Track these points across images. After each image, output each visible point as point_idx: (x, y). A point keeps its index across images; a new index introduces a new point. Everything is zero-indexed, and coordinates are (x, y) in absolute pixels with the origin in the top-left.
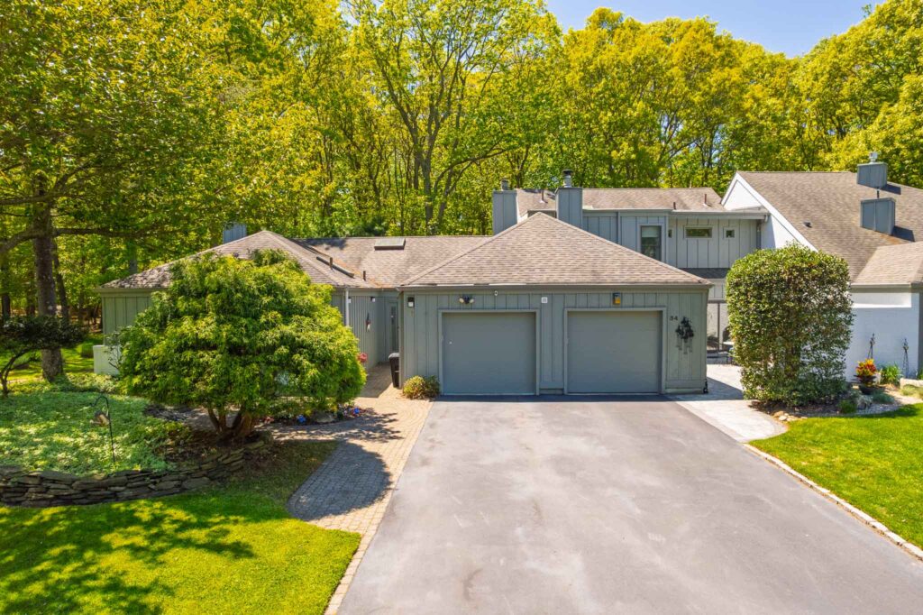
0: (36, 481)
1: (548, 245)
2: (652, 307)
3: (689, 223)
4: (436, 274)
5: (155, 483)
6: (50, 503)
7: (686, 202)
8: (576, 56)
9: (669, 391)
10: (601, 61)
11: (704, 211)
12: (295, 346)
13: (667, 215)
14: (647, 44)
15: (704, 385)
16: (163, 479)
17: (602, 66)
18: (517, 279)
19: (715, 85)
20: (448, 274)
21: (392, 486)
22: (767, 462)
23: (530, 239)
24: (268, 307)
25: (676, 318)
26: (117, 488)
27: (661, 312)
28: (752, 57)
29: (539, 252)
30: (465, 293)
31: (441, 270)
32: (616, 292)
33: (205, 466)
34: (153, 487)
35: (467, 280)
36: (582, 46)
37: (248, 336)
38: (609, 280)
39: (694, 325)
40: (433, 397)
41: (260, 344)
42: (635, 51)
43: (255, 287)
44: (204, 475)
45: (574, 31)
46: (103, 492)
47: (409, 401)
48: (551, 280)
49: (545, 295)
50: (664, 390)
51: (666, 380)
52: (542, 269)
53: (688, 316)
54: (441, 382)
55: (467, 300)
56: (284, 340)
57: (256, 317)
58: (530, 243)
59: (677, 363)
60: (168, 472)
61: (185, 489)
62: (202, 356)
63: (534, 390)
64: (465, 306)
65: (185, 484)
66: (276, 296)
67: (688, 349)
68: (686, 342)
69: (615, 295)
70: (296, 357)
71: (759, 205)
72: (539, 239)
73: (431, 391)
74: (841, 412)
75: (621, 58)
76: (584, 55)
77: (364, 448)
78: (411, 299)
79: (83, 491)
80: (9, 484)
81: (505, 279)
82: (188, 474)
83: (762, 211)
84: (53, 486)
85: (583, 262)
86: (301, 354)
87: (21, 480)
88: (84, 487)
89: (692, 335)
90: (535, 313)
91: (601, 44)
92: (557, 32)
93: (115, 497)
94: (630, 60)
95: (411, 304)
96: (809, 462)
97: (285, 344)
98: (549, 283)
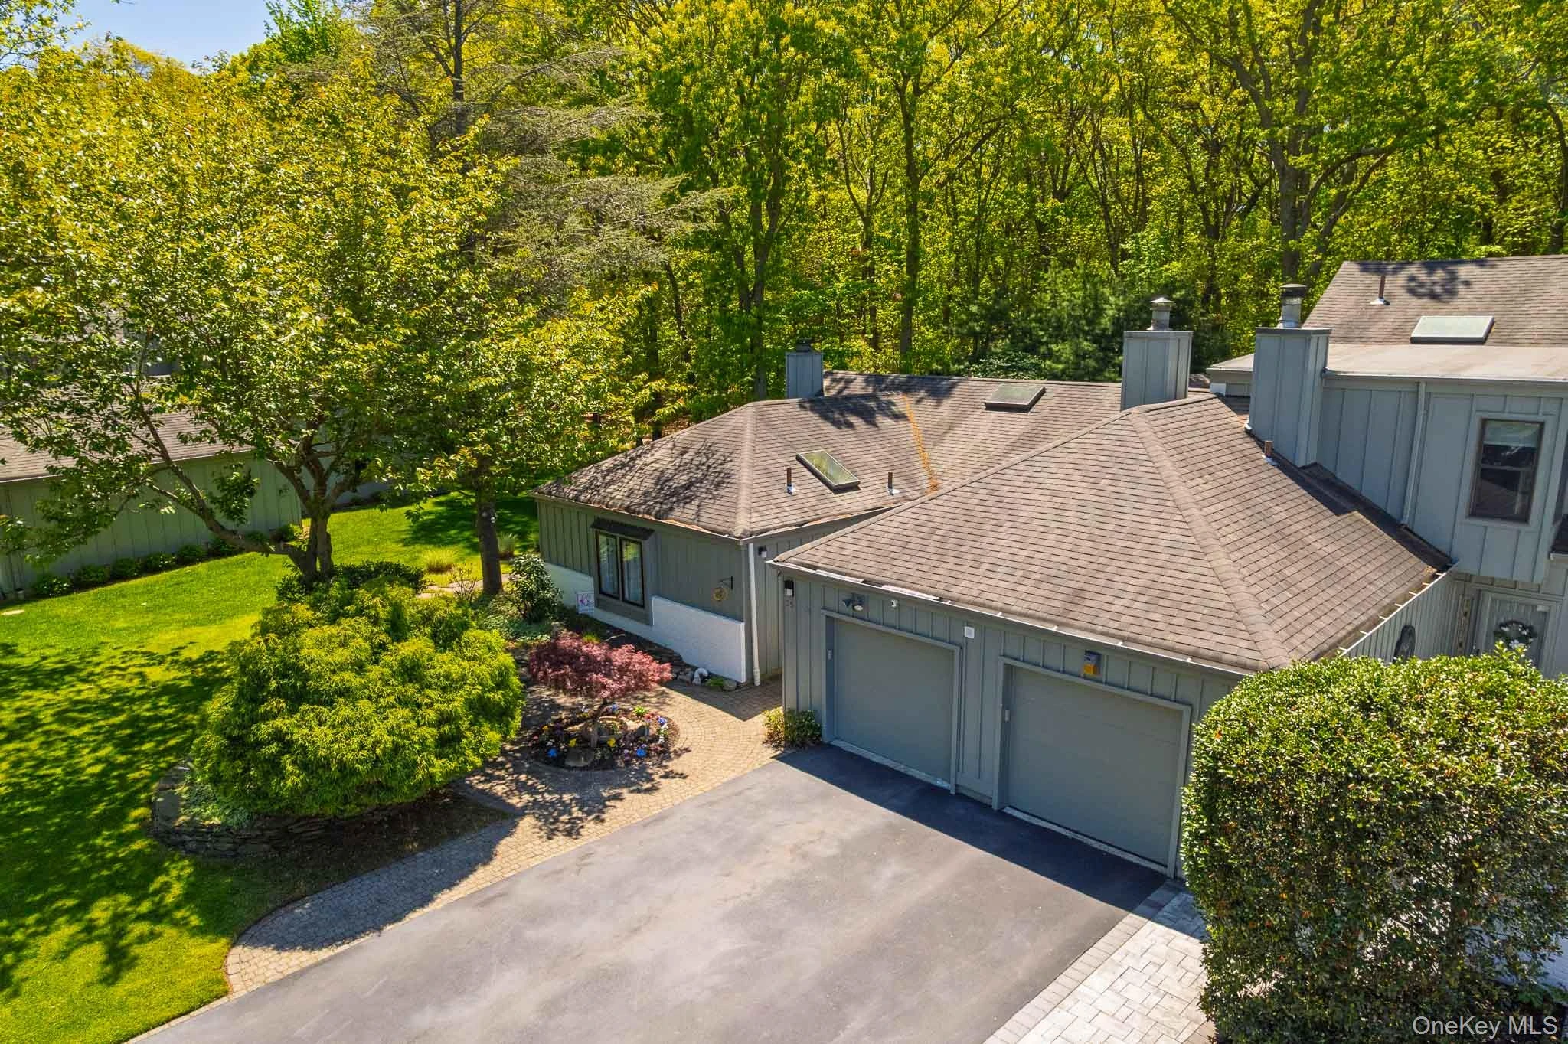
1: (1061, 505)
2: (1163, 698)
4: (837, 545)
18: (935, 582)
20: (849, 550)
21: (389, 927)
23: (1047, 483)
27: (1180, 713)
29: (1029, 522)
30: (857, 592)
31: (849, 538)
32: (1091, 649)
33: (269, 833)
35: (862, 570)
38: (1083, 620)
40: (795, 746)
47: (755, 746)
48: (982, 599)
49: (971, 624)
52: (992, 568)
54: (824, 724)
58: (1035, 495)
63: (949, 782)
64: (856, 612)
69: (1086, 656)
72: (1062, 485)
78: (789, 584)
81: (917, 578)
82: (245, 839)
85: (1083, 560)
90: (953, 652)
95: (789, 592)
98: (974, 604)
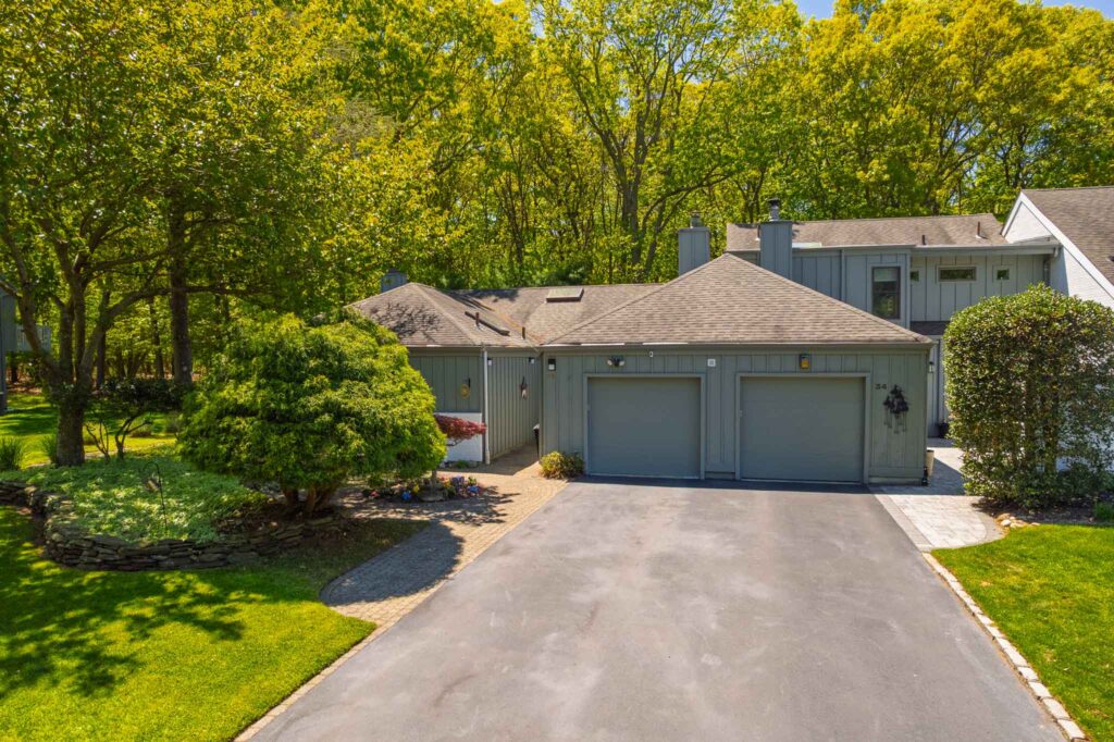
0: (90, 544)
1: (728, 295)
2: (852, 372)
3: (944, 262)
4: (584, 331)
5: (197, 555)
6: (98, 567)
7: (951, 234)
8: (815, 52)
9: (874, 480)
10: (846, 57)
11: (974, 245)
12: (340, 414)
13: (909, 252)
14: (913, 29)
15: (922, 476)
16: (207, 550)
17: (849, 63)
18: (679, 337)
19: (1008, 74)
20: (597, 332)
21: (451, 576)
22: (938, 578)
23: (708, 287)
24: (315, 372)
25: (884, 387)
26: (160, 557)
27: (864, 379)
28: (1083, 28)
29: (713, 303)
30: (615, 354)
31: (591, 326)
32: (803, 353)
33: (254, 541)
34: (194, 558)
35: (618, 339)
36: (825, 40)
37: (288, 402)
38: (794, 337)
39: (910, 396)
40: (573, 477)
41: (300, 411)
42: (895, 38)
43: (303, 349)
44: (252, 550)
45: (818, 21)
46: (145, 559)
47: (544, 481)
48: (720, 338)
49: (712, 357)
50: (866, 480)
51: (870, 466)
52: (712, 325)
53: (902, 385)
54: (586, 459)
55: (616, 363)
56: (329, 407)
57: (300, 381)
58: (705, 293)
59: (885, 443)
60: (212, 544)
61: (229, 563)
62: (239, 423)
63: (698, 472)
64: (615, 369)
65: (230, 558)
66: (326, 359)
67: (900, 428)
68: (897, 418)
69: (801, 357)
70: (340, 426)
71: (1048, 234)
72: (718, 287)
73: (573, 470)
74: (1095, 519)
75: (874, 51)
76: (826, 51)
77: (452, 532)
78: (552, 361)
79: (128, 557)
80: (68, 546)
81: (663, 336)
82: (234, 547)
83: (1052, 242)
84: (102, 550)
85: (766, 315)
86: (346, 423)
87: (77, 542)
88: (129, 554)
89: (906, 409)
90: (699, 379)
91: (849, 34)
92: (797, 24)
93: (156, 566)
94: (887, 51)
95: (552, 367)
96: (994, 583)
97: (329, 412)
98: (717, 342)
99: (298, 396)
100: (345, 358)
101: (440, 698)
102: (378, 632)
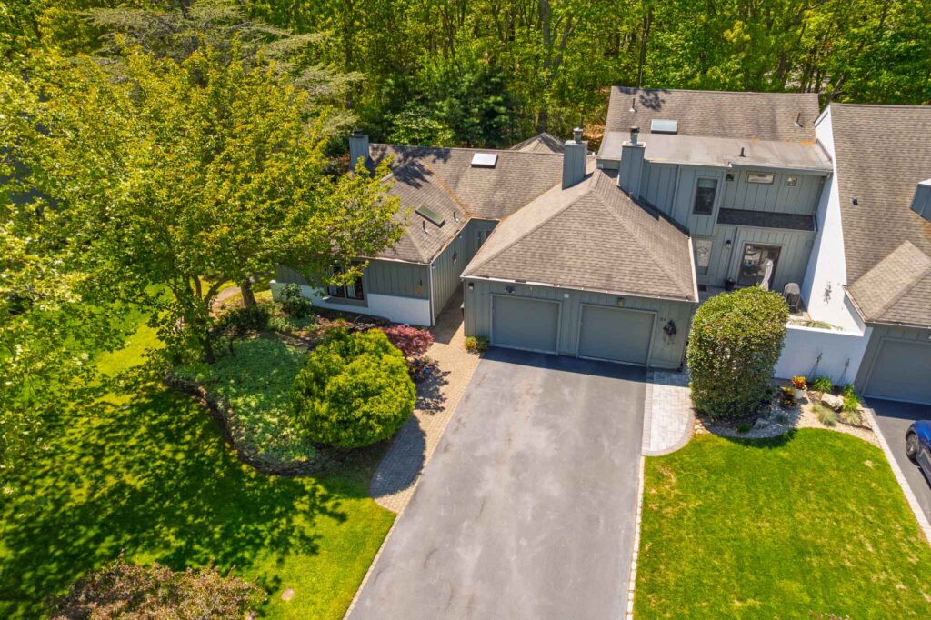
0: (264, 461)
2: (647, 310)
6: (271, 472)
15: (679, 367)
18: (548, 279)
20: (499, 267)
21: (422, 471)
25: (665, 320)
27: (653, 314)
30: (509, 285)
31: (496, 261)
33: (333, 455)
35: (512, 276)
38: (616, 287)
39: (679, 326)
40: (484, 351)
44: (333, 460)
47: (466, 355)
48: (573, 283)
49: (567, 292)
50: (649, 365)
51: (651, 358)
52: (569, 269)
53: (675, 320)
54: (491, 338)
55: (509, 291)
59: (661, 348)
60: (317, 461)
61: (324, 469)
63: (555, 350)
65: (325, 466)
67: (671, 342)
68: (670, 336)
69: (619, 299)
73: (483, 346)
77: (420, 425)
78: (471, 284)
81: (539, 276)
82: (326, 461)
84: (270, 466)
85: (604, 262)
89: (676, 332)
90: (558, 304)
93: (296, 473)
95: (471, 288)
98: (570, 285)
99: (350, 412)
100: (369, 386)
101: (426, 563)
102: (398, 518)
